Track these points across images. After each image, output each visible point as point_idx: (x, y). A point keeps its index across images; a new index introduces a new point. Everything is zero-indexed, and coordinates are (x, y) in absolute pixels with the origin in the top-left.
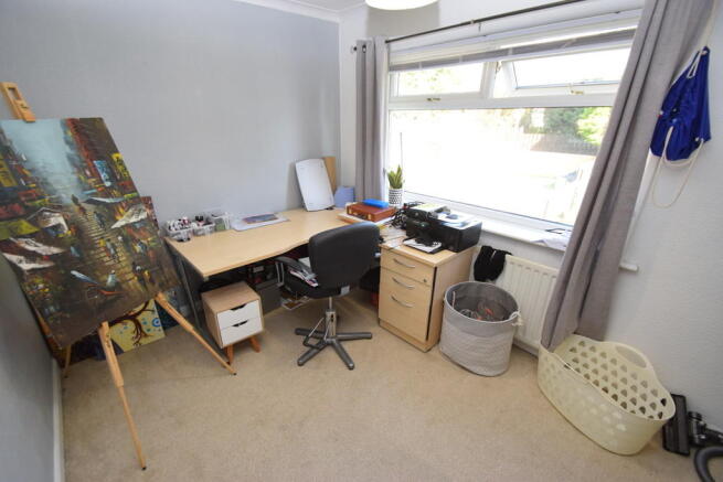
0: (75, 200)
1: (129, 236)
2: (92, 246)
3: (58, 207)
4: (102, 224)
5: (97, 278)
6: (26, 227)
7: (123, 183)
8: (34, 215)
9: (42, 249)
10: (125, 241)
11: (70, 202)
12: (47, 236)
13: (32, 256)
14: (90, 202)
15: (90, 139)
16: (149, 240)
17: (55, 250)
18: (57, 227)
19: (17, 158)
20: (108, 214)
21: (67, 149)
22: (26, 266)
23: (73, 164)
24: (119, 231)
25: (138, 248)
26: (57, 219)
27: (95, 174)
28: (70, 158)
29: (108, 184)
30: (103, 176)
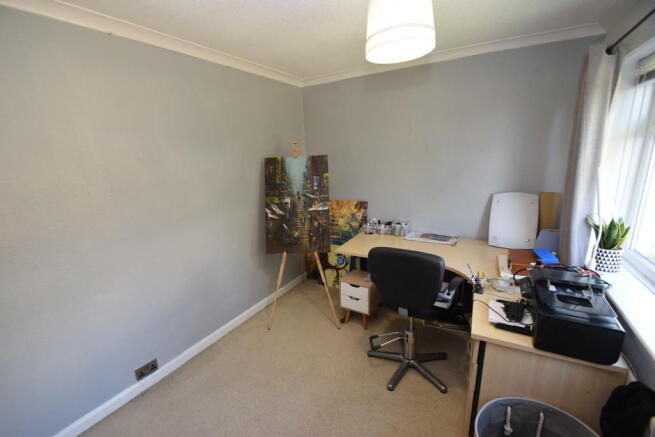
0: (298, 193)
1: (314, 216)
2: (296, 215)
3: (290, 195)
4: (304, 207)
5: (291, 230)
6: (276, 200)
7: (323, 189)
8: (281, 196)
9: (278, 211)
10: (311, 218)
11: (295, 193)
12: (282, 206)
13: (273, 212)
14: (304, 195)
15: (318, 165)
16: (323, 221)
17: (282, 213)
18: (287, 203)
19: (285, 172)
20: (310, 202)
21: (305, 170)
22: (270, 216)
23: (305, 177)
24: (310, 213)
25: (316, 224)
26: (288, 200)
27: (312, 183)
28: (304, 174)
29: (315, 188)
30: (315, 184)
